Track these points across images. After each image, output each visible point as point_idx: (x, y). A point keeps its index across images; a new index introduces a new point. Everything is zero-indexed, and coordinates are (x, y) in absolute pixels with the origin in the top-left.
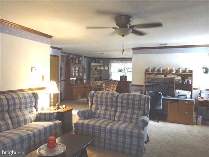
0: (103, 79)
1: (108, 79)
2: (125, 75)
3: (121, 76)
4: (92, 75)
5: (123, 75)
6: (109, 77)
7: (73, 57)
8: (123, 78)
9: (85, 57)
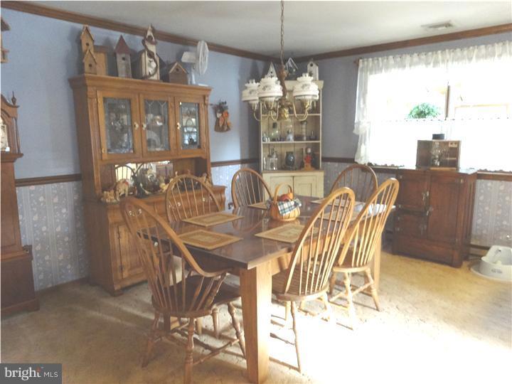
0: (325, 160)
1: (352, 161)
2: (447, 138)
3: (420, 143)
4: (268, 141)
5: (436, 137)
6: (355, 149)
7: (121, 37)
8: (436, 152)
9: (214, 47)
